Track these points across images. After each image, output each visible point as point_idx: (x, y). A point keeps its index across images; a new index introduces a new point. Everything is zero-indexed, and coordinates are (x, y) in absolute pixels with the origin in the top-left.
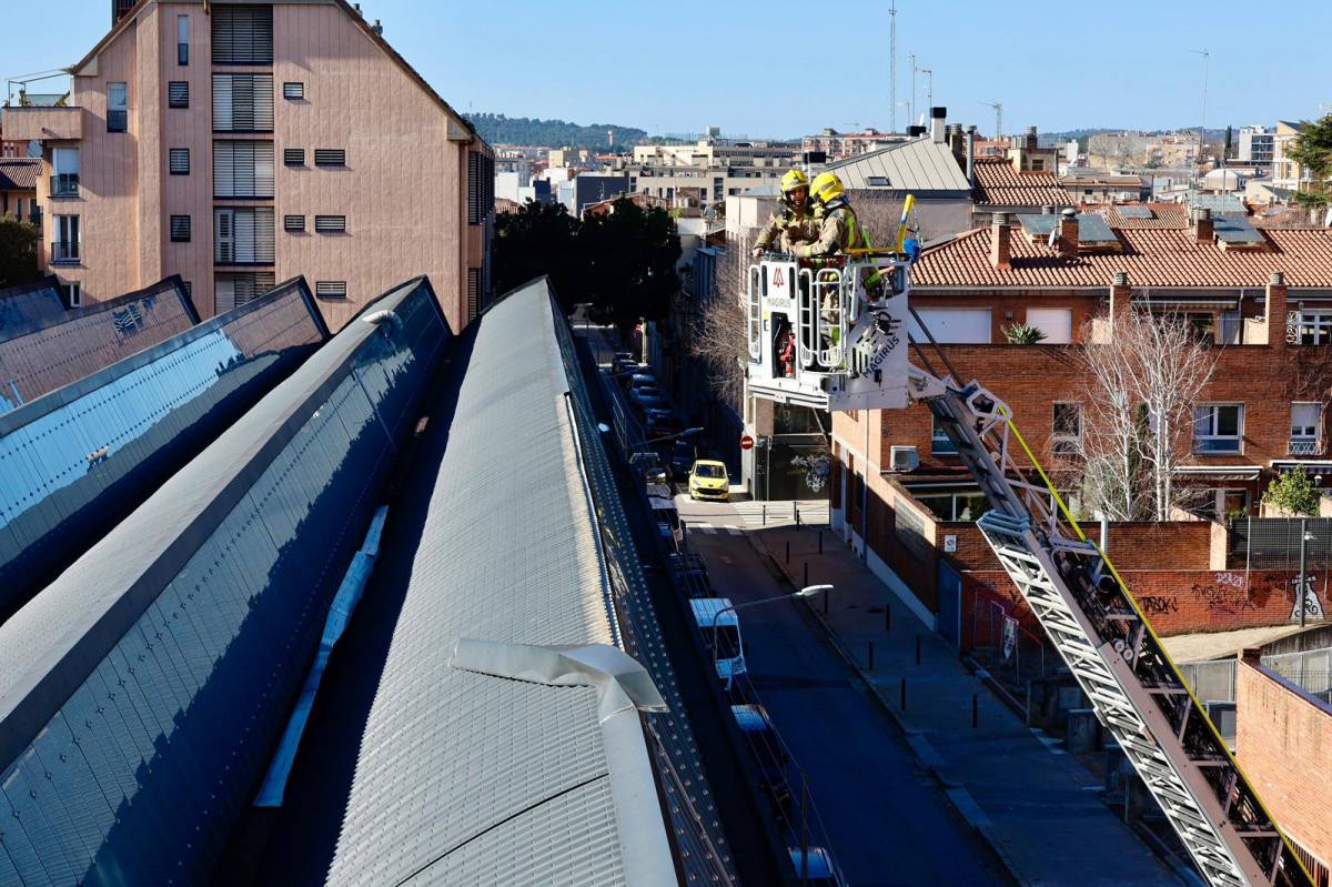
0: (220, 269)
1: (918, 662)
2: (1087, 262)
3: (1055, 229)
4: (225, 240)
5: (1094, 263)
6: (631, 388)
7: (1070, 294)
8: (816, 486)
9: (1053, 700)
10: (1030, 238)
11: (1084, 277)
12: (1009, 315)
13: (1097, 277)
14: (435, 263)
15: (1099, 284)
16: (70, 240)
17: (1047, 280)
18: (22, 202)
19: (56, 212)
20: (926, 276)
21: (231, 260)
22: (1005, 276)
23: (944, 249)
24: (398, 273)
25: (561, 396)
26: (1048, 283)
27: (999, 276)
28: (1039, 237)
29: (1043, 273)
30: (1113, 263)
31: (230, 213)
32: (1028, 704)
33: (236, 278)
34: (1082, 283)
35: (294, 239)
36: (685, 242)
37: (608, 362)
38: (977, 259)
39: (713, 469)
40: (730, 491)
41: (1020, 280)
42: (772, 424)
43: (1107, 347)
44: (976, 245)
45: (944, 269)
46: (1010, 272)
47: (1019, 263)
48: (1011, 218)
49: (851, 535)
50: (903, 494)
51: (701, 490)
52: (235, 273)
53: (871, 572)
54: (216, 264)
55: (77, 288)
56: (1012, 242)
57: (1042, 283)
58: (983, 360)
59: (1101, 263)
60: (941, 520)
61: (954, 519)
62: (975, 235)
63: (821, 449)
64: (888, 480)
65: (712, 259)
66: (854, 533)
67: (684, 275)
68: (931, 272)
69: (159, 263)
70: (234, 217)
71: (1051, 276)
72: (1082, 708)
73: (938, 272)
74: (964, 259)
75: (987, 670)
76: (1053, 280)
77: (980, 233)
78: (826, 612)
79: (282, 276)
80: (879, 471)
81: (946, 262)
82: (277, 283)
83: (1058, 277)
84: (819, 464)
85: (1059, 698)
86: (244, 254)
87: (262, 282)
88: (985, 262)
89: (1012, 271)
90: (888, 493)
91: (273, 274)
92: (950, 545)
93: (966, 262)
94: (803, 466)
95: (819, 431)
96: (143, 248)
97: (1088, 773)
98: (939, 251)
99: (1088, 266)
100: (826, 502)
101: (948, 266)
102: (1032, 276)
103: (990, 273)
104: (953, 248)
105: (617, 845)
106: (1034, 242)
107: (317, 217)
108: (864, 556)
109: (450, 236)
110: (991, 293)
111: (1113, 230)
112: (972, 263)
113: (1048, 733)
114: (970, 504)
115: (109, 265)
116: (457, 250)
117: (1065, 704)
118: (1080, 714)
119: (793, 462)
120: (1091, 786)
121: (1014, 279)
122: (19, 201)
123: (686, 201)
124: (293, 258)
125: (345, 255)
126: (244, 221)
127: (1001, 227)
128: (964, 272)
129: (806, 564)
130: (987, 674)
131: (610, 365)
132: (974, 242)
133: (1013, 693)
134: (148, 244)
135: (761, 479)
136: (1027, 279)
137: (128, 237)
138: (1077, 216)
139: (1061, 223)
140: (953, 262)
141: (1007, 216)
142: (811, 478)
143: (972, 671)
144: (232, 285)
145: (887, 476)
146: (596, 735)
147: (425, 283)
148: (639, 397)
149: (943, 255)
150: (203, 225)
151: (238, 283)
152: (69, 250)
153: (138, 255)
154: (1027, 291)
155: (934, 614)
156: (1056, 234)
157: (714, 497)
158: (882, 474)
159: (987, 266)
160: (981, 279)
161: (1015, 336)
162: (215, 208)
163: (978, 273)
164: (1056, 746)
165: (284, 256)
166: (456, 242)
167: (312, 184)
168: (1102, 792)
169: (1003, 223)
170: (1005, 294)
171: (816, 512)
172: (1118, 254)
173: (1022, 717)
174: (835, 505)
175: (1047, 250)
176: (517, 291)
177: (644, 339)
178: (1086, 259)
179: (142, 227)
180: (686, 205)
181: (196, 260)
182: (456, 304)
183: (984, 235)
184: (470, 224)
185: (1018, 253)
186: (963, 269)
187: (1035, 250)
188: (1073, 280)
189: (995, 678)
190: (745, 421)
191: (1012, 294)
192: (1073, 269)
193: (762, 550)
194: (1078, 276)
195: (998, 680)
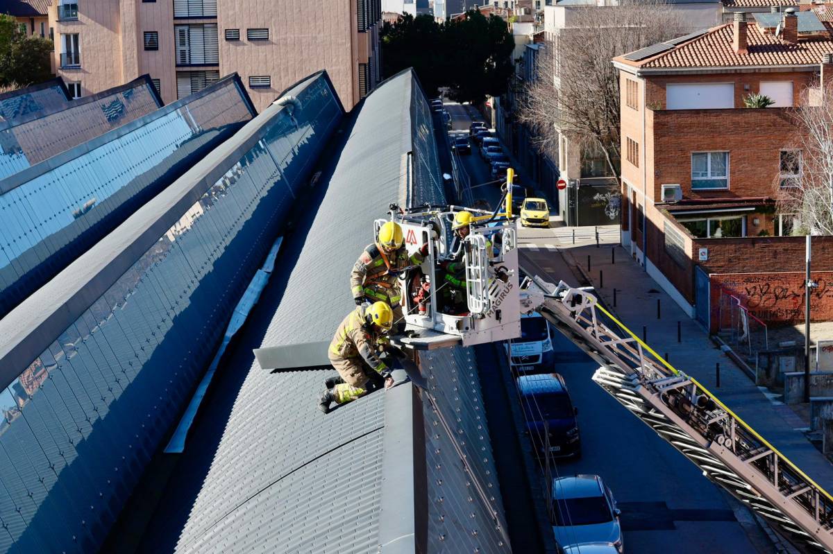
0: (180, 69)
1: (679, 341)
2: (805, 47)
3: (780, 23)
4: (183, 48)
5: (809, 47)
6: (482, 147)
7: (791, 70)
8: (612, 215)
9: (774, 366)
10: (762, 30)
11: (802, 57)
12: (747, 87)
13: (811, 57)
14: (334, 60)
15: (813, 63)
16: (73, 51)
17: (774, 61)
18: (44, 24)
19: (63, 31)
20: (686, 60)
21: (187, 62)
22: (744, 59)
23: (699, 40)
24: (307, 69)
25: (406, 154)
26: (775, 63)
27: (739, 59)
28: (768, 29)
29: (771, 56)
30: (823, 47)
31: (186, 28)
32: (757, 368)
33: (192, 74)
34: (800, 62)
35: (231, 46)
36: (517, 40)
37: (467, 129)
38: (723, 47)
39: (538, 204)
40: (550, 220)
41: (755, 61)
42: (580, 170)
43: (817, 108)
44: (723, 37)
45: (699, 55)
46: (747, 56)
47: (753, 49)
48: (748, 16)
49: (635, 249)
50: (671, 220)
51: (529, 220)
52: (191, 72)
53: (649, 276)
54: (177, 66)
55: (79, 86)
56: (749, 34)
57: (771, 63)
58: (728, 120)
59: (814, 47)
60: (696, 237)
61: (709, 237)
62: (722, 29)
63: (614, 188)
64: (659, 210)
65: (536, 52)
66: (637, 248)
67: (517, 64)
68: (689, 57)
69: (136, 66)
70: (189, 31)
71: (777, 58)
72: (796, 371)
73: (695, 57)
74: (713, 47)
75: (729, 345)
76: (779, 60)
77: (725, 28)
78: (615, 305)
79: (224, 72)
80: (653, 203)
81: (701, 50)
82: (221, 78)
83: (782, 58)
84: (613, 199)
85: (779, 365)
86: (197, 58)
87: (210, 77)
88: (729, 49)
89: (749, 55)
90: (659, 219)
91: (218, 72)
92: (703, 255)
93: (715, 50)
94: (602, 201)
95: (612, 175)
96: (125, 56)
97: (798, 418)
98: (695, 42)
99: (805, 50)
100: (618, 227)
101: (702, 52)
102: (763, 58)
103: (733, 56)
104: (705, 39)
105: (380, 478)
106: (765, 33)
107: (248, 30)
108: (644, 265)
109: (344, 41)
110: (733, 72)
111: (823, 23)
112: (720, 49)
113: (771, 390)
114: (721, 225)
115: (101, 69)
116: (349, 51)
117: (783, 368)
118: (795, 376)
119: (595, 198)
120: (800, 427)
121: (750, 61)
122: (42, 24)
123: (523, 10)
124: (231, 60)
125: (269, 56)
126: (196, 34)
127: (740, 23)
128: (714, 57)
129: (601, 272)
130: (729, 349)
131: (468, 131)
132: (721, 34)
133: (747, 362)
134: (128, 53)
135: (572, 211)
136: (759, 61)
137: (114, 48)
138: (796, 14)
139: (784, 18)
140: (705, 50)
141: (744, 14)
142: (608, 209)
143: (718, 347)
144: (189, 80)
145: (659, 206)
146: (381, 399)
147: (325, 75)
148: (488, 153)
149: (698, 45)
150: (167, 38)
151: (194, 79)
152: (72, 58)
153: (122, 61)
154: (760, 69)
155: (692, 306)
156: (781, 27)
157: (539, 224)
158: (655, 205)
159: (730, 52)
160: (726, 62)
161: (751, 102)
162: (175, 25)
163: (723, 57)
164: (776, 399)
165: (225, 60)
166: (349, 45)
167: (244, 6)
168: (807, 431)
169: (741, 20)
170: (743, 72)
171: (611, 234)
172: (827, 40)
173: (753, 379)
174: (625, 228)
175: (775, 39)
176: (391, 79)
177: (493, 112)
178: (803, 45)
179: (124, 41)
180: (523, 14)
181: (162, 64)
182: (350, 90)
183: (728, 29)
184: (359, 31)
185: (753, 41)
186: (713, 54)
187: (766, 38)
188: (794, 60)
189: (734, 351)
190: (560, 170)
191: (749, 72)
192: (794, 53)
193: (571, 262)
194: (797, 58)
195: (736, 353)
